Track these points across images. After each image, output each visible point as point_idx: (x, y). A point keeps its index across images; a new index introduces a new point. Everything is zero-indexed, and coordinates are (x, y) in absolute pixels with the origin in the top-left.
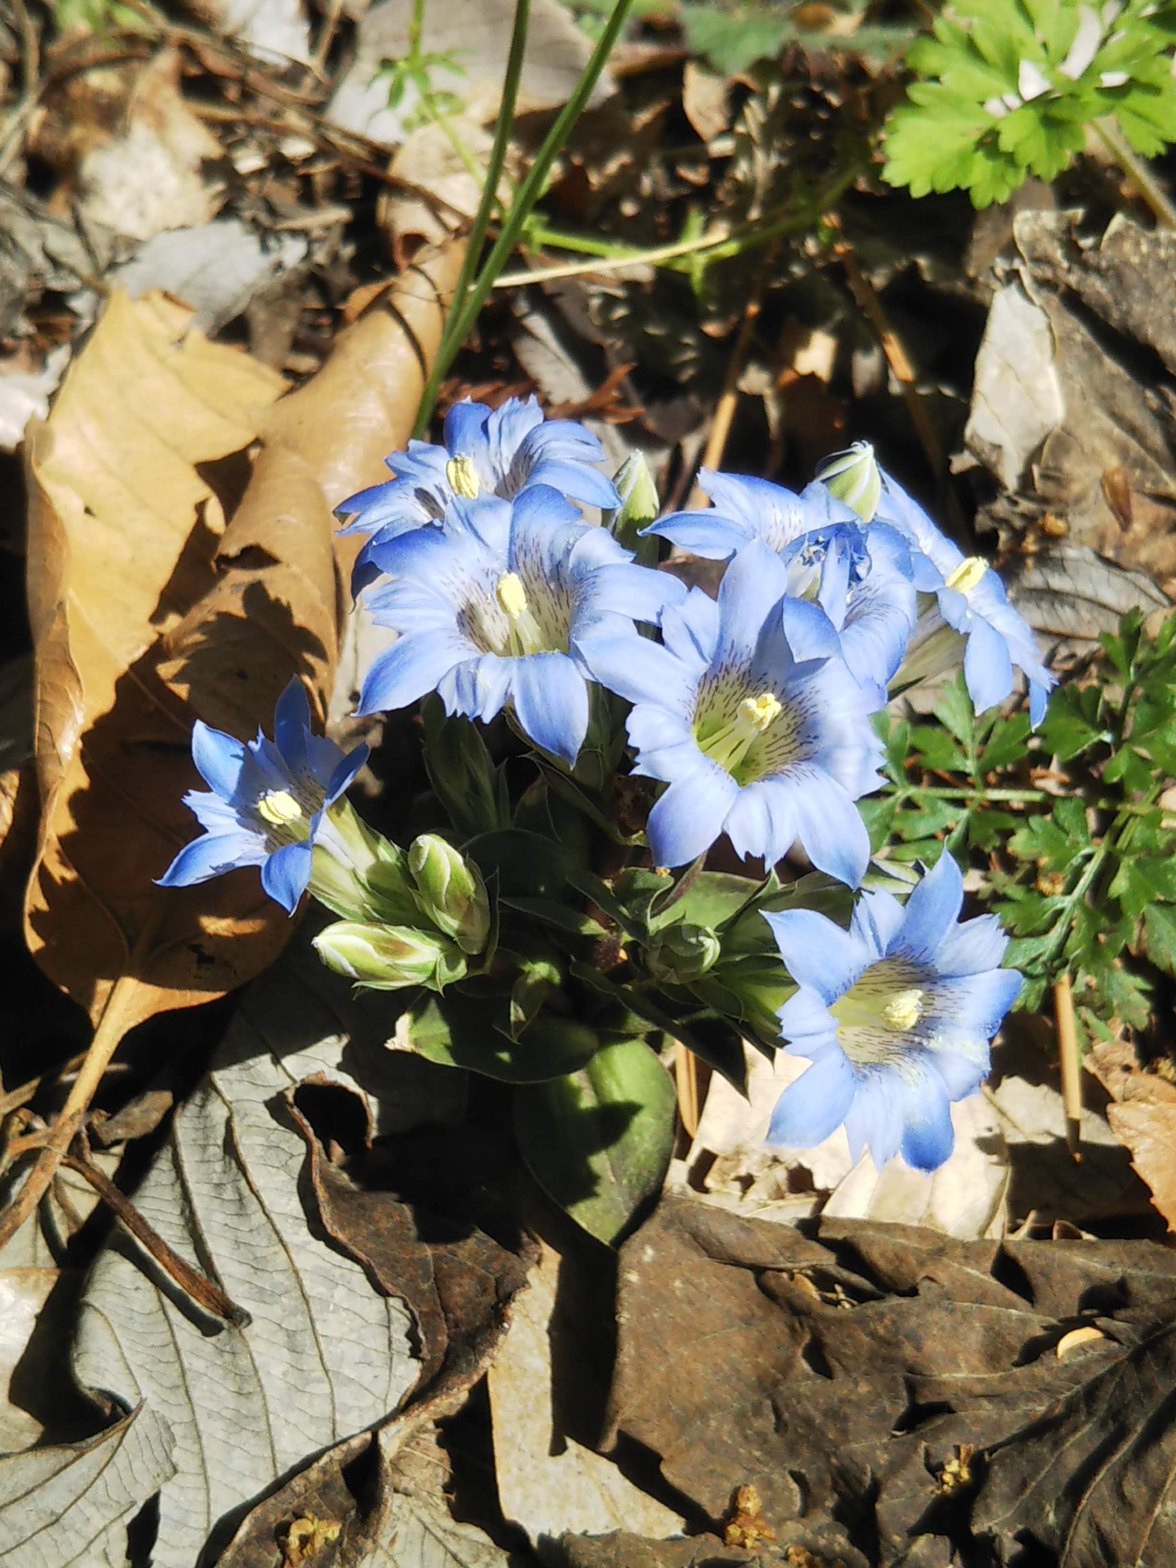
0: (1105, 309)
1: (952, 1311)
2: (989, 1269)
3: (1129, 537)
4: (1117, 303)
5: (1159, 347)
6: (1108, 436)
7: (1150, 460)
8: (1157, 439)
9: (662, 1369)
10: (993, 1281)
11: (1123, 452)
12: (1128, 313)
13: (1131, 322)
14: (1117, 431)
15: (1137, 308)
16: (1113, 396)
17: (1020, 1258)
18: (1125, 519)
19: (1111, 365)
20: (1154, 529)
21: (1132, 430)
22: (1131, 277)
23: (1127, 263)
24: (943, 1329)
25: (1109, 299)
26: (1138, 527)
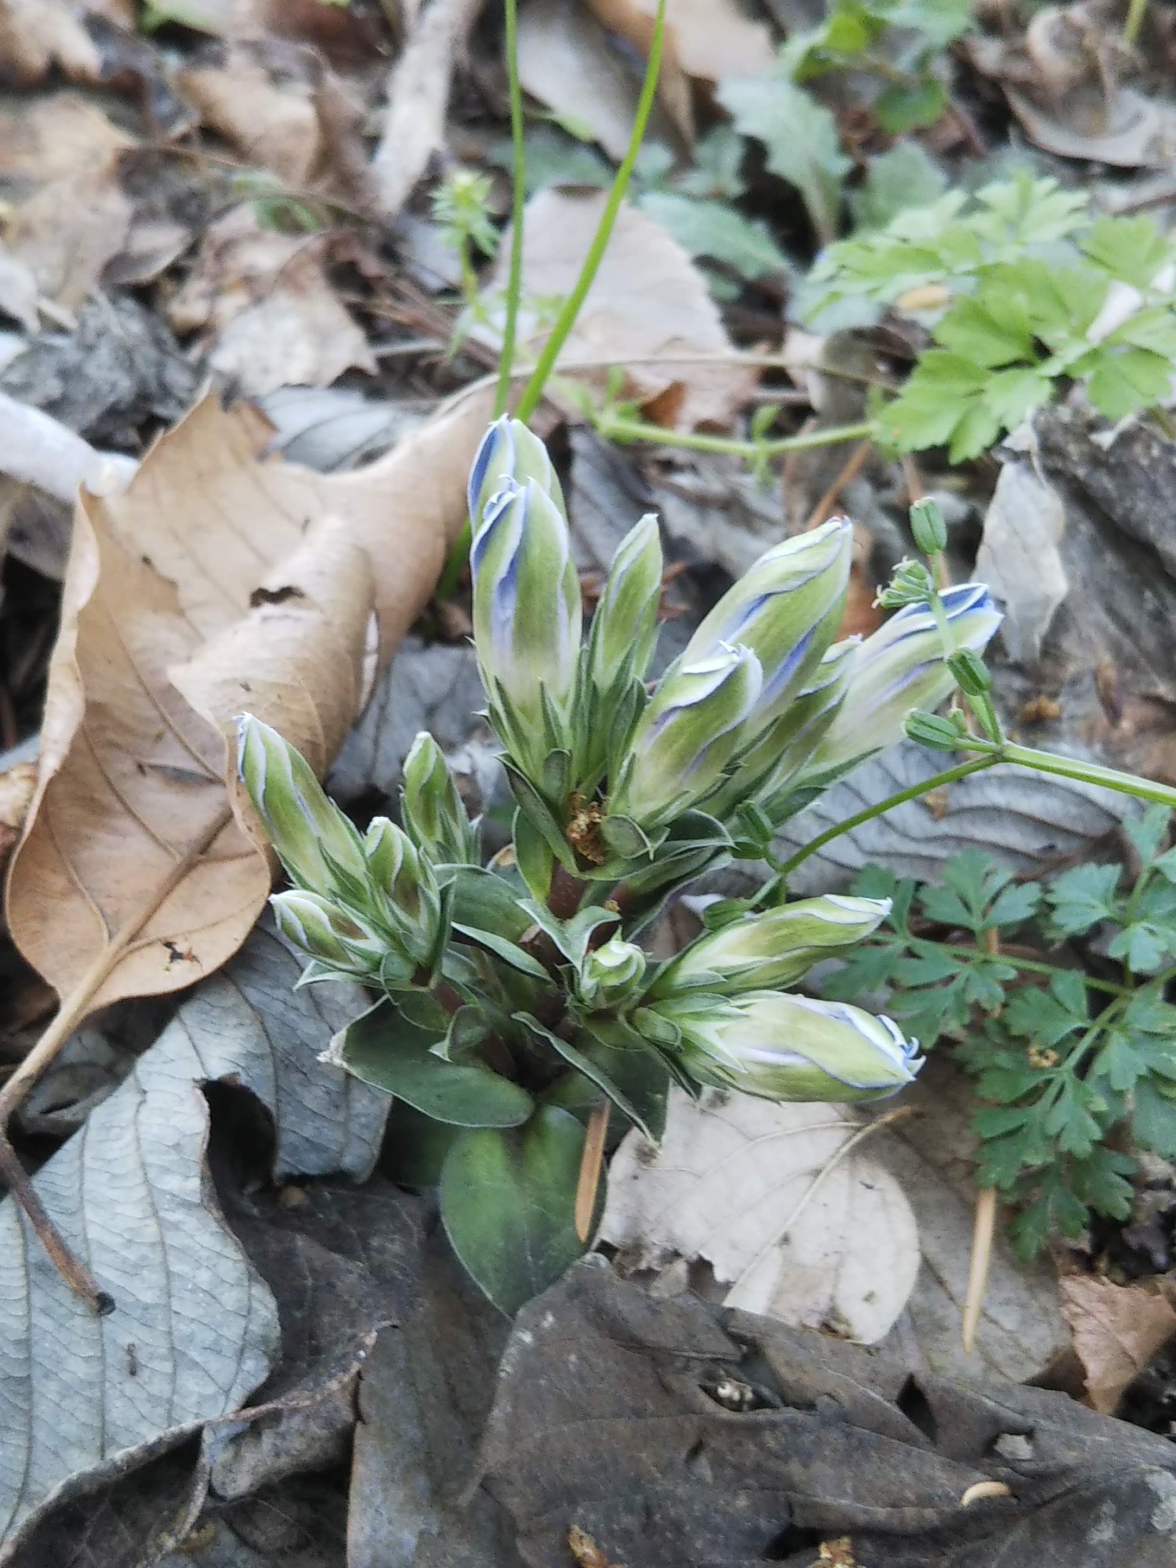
0: (1109, 501)
1: (848, 1435)
2: (895, 1398)
3: (1116, 735)
4: (1122, 499)
5: (1159, 546)
6: (1103, 630)
7: (1143, 662)
8: (1150, 641)
9: (538, 1435)
10: (897, 1410)
11: (1117, 649)
12: (1132, 509)
13: (1134, 518)
14: (1113, 629)
15: (1141, 506)
16: (1112, 593)
17: (929, 1391)
18: (1114, 713)
19: (1110, 560)
20: (1142, 729)
21: (1127, 629)
22: (1137, 476)
23: (1136, 463)
24: (835, 1450)
25: (1114, 494)
26: (1126, 725)
